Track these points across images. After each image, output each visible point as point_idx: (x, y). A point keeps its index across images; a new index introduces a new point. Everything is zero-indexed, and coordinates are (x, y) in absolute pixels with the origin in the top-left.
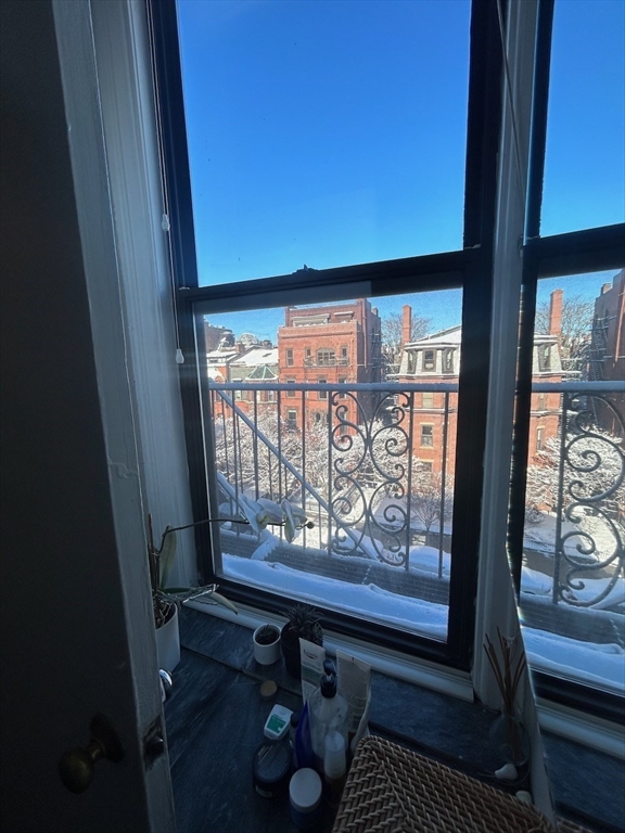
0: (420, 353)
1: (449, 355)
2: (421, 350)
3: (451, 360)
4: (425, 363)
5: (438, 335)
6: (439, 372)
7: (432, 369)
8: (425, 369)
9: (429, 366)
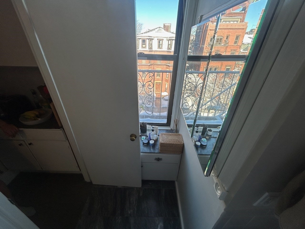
0: (140, 40)
1: (151, 42)
2: (141, 39)
3: (152, 44)
4: (143, 44)
5: (147, 32)
6: (147, 49)
7: (145, 47)
8: (143, 47)
9: (144, 46)
